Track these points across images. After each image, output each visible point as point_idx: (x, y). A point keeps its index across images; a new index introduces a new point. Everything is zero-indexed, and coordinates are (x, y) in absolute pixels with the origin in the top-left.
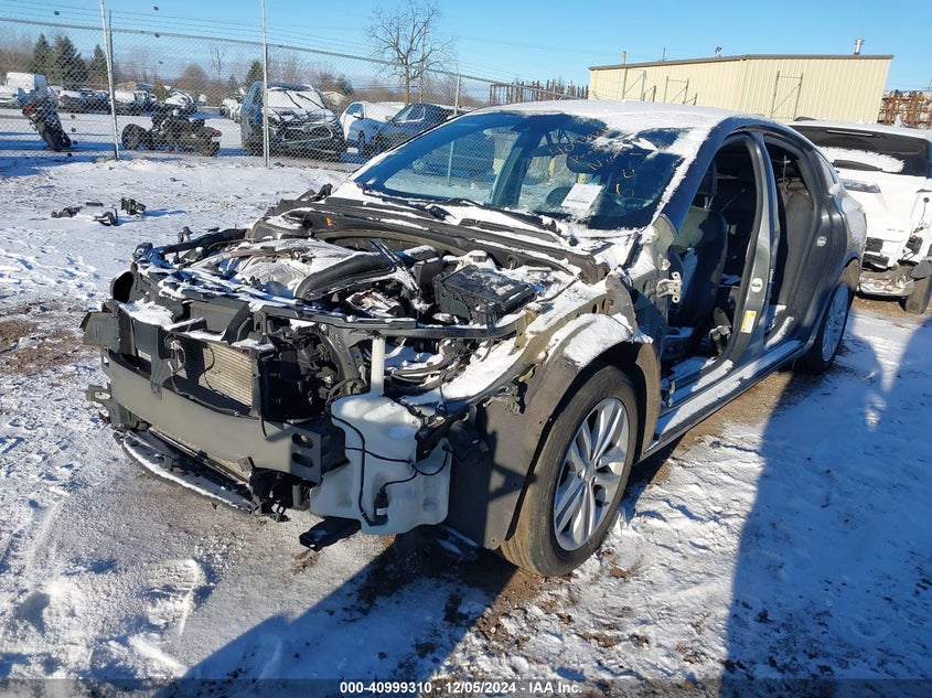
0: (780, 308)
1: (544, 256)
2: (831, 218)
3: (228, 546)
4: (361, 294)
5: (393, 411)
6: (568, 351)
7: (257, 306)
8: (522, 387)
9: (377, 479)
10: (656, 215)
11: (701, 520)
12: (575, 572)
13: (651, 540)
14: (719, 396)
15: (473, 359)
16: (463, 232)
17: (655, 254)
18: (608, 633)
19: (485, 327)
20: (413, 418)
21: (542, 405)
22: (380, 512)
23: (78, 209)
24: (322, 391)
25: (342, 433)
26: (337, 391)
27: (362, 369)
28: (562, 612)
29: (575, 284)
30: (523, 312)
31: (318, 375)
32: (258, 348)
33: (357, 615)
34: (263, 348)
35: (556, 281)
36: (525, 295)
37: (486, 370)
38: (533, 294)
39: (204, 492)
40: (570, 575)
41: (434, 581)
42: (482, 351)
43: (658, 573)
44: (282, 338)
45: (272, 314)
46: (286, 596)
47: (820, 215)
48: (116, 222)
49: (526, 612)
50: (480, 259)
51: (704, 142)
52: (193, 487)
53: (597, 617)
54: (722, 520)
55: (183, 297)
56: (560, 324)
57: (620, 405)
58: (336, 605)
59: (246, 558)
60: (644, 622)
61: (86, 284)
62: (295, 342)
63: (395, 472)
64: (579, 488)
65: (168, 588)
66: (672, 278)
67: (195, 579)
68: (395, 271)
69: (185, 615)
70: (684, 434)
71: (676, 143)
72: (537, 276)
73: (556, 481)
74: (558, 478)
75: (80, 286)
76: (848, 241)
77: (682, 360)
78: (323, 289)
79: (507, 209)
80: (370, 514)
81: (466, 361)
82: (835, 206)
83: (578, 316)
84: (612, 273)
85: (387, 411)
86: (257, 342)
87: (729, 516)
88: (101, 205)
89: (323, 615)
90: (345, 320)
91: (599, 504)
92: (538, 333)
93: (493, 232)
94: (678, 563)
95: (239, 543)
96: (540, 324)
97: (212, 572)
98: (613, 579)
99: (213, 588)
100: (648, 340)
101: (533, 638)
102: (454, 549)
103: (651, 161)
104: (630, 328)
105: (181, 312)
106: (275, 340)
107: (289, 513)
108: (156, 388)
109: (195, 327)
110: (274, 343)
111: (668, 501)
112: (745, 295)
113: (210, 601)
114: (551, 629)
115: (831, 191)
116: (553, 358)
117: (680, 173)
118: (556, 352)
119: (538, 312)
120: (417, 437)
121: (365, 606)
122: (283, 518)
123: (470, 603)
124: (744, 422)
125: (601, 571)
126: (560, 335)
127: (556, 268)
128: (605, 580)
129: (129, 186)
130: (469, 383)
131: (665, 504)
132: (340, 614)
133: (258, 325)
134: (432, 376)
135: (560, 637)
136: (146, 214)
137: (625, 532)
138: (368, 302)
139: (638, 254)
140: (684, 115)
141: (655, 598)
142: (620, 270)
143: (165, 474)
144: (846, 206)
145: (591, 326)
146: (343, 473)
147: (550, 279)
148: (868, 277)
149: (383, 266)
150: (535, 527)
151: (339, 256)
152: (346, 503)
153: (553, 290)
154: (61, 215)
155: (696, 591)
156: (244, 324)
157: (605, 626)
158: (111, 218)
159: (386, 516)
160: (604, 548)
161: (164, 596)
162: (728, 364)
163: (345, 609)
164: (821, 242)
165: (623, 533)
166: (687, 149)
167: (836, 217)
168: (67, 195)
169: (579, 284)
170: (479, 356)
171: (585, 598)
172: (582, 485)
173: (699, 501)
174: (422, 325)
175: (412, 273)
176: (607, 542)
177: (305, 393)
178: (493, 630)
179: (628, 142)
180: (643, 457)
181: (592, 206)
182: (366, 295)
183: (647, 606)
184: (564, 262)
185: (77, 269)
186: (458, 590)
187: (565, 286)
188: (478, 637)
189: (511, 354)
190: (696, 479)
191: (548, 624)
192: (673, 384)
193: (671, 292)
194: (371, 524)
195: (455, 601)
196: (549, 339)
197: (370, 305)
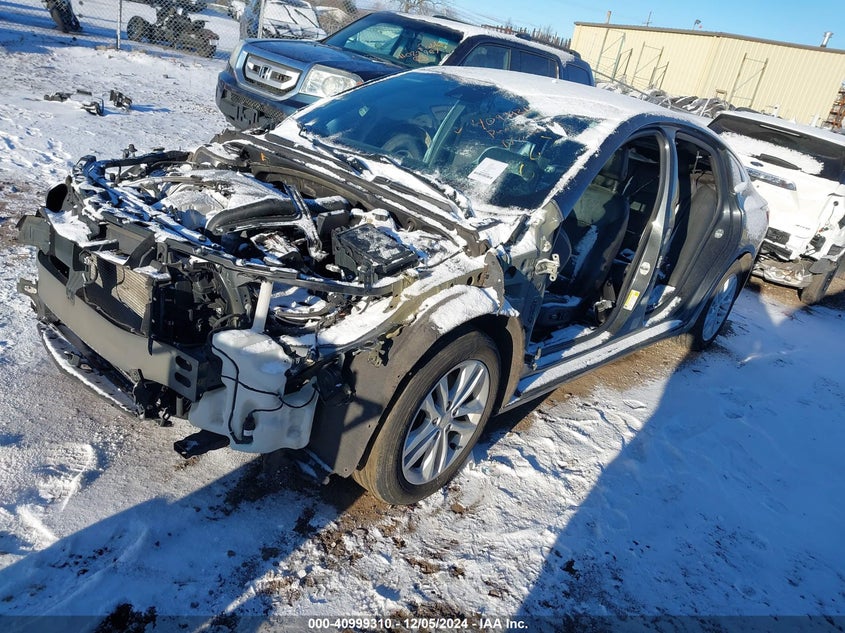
0: (669, 289)
1: (438, 225)
2: (731, 213)
3: (125, 436)
4: (266, 235)
5: (268, 349)
6: (434, 317)
7: (162, 236)
8: (388, 343)
9: (248, 404)
10: (547, 200)
11: (544, 471)
12: (421, 503)
13: (495, 484)
14: (588, 363)
15: (354, 310)
16: (374, 188)
17: (539, 235)
18: (431, 561)
19: (363, 286)
20: (286, 357)
21: (403, 360)
22: (246, 433)
23: (69, 95)
24: (212, 319)
25: (219, 362)
26: (225, 322)
27: (248, 307)
28: (398, 537)
29: (459, 255)
30: (401, 277)
31: (210, 306)
32: (155, 276)
33: (220, 514)
34: (160, 277)
35: (443, 250)
36: (409, 259)
37: (360, 323)
38: (416, 261)
39: (100, 392)
40: (414, 505)
41: (295, 494)
42: (362, 304)
43: (491, 515)
44: (180, 269)
45: (173, 247)
46: (163, 488)
47: (722, 210)
48: (101, 112)
49: (367, 533)
50: (381, 218)
51: (610, 135)
52: (92, 385)
53: (427, 546)
54: (563, 475)
55: (101, 217)
56: (433, 291)
57: (481, 366)
58: (204, 503)
59: (137, 450)
60: (466, 556)
61: (59, 170)
62: (190, 275)
63: (263, 402)
64: (433, 433)
65: (62, 468)
66: (551, 259)
67: (87, 463)
68: (300, 218)
69: (70, 494)
70: (552, 392)
71: (586, 133)
72: (426, 242)
73: (408, 428)
74: (410, 424)
75: (53, 172)
76: (744, 237)
77: (566, 325)
78: (230, 226)
79: (418, 173)
80: (238, 434)
81: (347, 310)
82: (737, 202)
83: (452, 285)
84: (492, 250)
85: (265, 346)
86: (156, 270)
87: (570, 472)
88: (90, 94)
89: (191, 511)
90: (235, 263)
91: (452, 446)
92: (411, 297)
93: (400, 194)
94: (512, 507)
95: (136, 435)
96: (414, 290)
97: (104, 459)
98: (451, 514)
99: (101, 473)
100: (514, 313)
101: (366, 557)
102: (312, 473)
103: (558, 147)
104: (498, 302)
105: (97, 232)
106: (172, 271)
107: (172, 419)
108: (71, 295)
109: (106, 248)
110: (171, 274)
111: (521, 450)
112: (633, 276)
113: (95, 484)
114: (384, 551)
115: (736, 189)
116: (419, 321)
117: (580, 163)
118: (424, 316)
119: (416, 278)
120: (288, 374)
121: (229, 508)
122: (167, 423)
123: (321, 518)
124: (615, 387)
125: (443, 505)
126: (431, 302)
127: (446, 237)
128: (444, 514)
129: (124, 77)
130: (344, 333)
131: (518, 453)
132: (205, 511)
133: (161, 255)
134: (313, 320)
135: (389, 558)
136: (131, 108)
137: (474, 473)
138: (270, 243)
139: (524, 233)
140: (601, 105)
141: (482, 536)
142: (501, 248)
143: (71, 370)
144: (749, 204)
145: (462, 297)
146: (218, 395)
147: (437, 247)
148: (771, 265)
149: (291, 212)
150: (383, 463)
151: (257, 195)
152: (218, 420)
153: (437, 258)
154: (53, 98)
155: (519, 535)
156: (148, 253)
157: (431, 554)
158: (98, 108)
159: (251, 438)
160: (452, 485)
161: (56, 474)
162: (606, 335)
163: (211, 508)
164: (719, 234)
165: (473, 475)
166: (592, 141)
167: (737, 213)
168: (65, 79)
169: (463, 256)
170: (359, 309)
171: (422, 527)
172: (437, 431)
173: (549, 454)
174: (304, 277)
175: (315, 222)
176: (456, 479)
177: (195, 320)
178: (334, 544)
179: (543, 125)
180: (502, 411)
181: (494, 182)
182: (270, 237)
183: (473, 542)
184: (453, 233)
185: (54, 154)
186: (314, 505)
187: (449, 255)
188: (318, 549)
189: (385, 312)
190: (552, 434)
191: (382, 546)
192: (540, 351)
193: (549, 271)
194: (237, 442)
195: (309, 514)
196: (420, 304)
197: (271, 247)
